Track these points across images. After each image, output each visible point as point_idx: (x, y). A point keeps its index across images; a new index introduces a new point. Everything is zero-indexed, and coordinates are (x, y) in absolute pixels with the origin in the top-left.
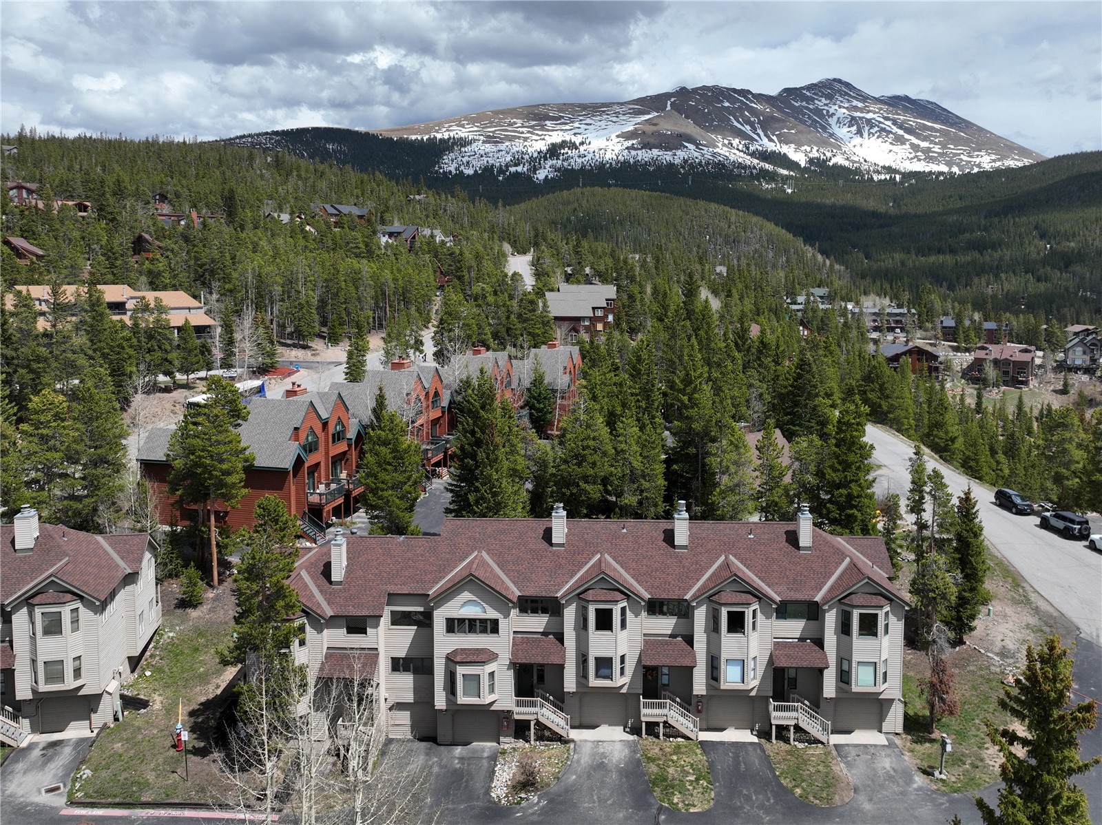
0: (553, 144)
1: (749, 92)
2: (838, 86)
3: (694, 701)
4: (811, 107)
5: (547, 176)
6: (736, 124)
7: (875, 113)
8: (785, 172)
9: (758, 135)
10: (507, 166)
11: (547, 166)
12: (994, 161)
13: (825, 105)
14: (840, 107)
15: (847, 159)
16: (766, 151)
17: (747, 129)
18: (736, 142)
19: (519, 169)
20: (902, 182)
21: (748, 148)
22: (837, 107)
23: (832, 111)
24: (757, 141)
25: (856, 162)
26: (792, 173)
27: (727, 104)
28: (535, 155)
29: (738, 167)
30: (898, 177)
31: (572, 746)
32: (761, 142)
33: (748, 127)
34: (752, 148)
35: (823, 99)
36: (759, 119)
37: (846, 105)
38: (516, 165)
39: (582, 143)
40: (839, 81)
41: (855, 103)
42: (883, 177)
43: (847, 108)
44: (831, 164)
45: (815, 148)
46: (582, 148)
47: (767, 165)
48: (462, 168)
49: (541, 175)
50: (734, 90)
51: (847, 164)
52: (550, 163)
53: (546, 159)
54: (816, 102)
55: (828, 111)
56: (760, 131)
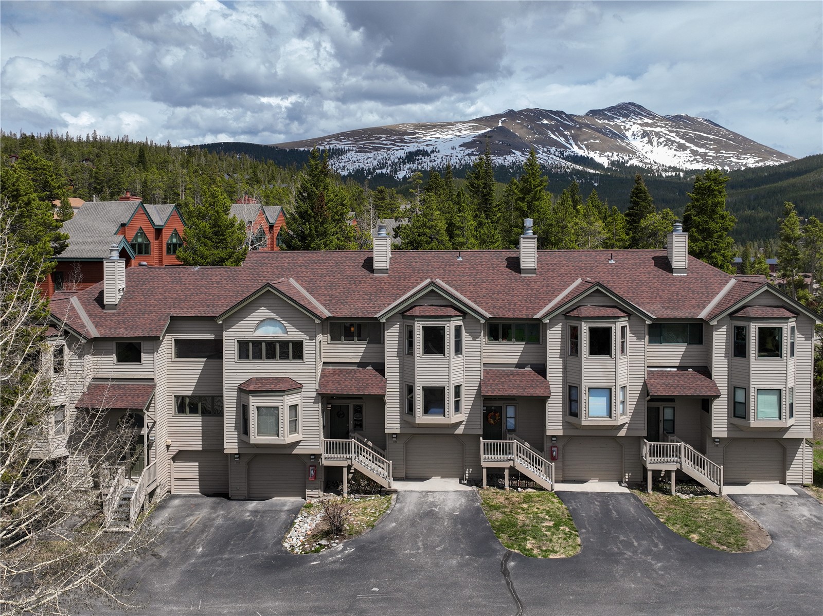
0: (410, 153)
1: (563, 113)
2: (632, 108)
3: (547, 445)
4: (612, 123)
5: (405, 176)
6: (553, 136)
7: (662, 127)
8: (592, 171)
9: (571, 144)
10: (374, 169)
11: (406, 169)
12: (758, 162)
13: (624, 122)
14: (634, 123)
15: (641, 161)
16: (577, 156)
17: (562, 140)
18: (553, 149)
19: (384, 171)
20: (685, 178)
21: (562, 154)
22: (632, 123)
23: (627, 126)
24: (569, 149)
25: (648, 164)
26: (597, 172)
27: (545, 122)
28: (396, 160)
29: (555, 168)
30: (682, 174)
31: (394, 496)
32: (573, 150)
33: (563, 139)
34: (566, 154)
35: (621, 118)
36: (571, 133)
37: (639, 122)
38: (381, 168)
39: (433, 152)
40: (633, 104)
41: (646, 120)
42: (670, 174)
43: (640, 124)
44: (628, 165)
45: (616, 154)
46: (432, 155)
47: (578, 167)
48: (339, 170)
49: (401, 175)
50: (551, 112)
51: (641, 165)
52: (407, 166)
53: (404, 163)
54: (616, 120)
55: (625, 127)
56: (571, 141)
